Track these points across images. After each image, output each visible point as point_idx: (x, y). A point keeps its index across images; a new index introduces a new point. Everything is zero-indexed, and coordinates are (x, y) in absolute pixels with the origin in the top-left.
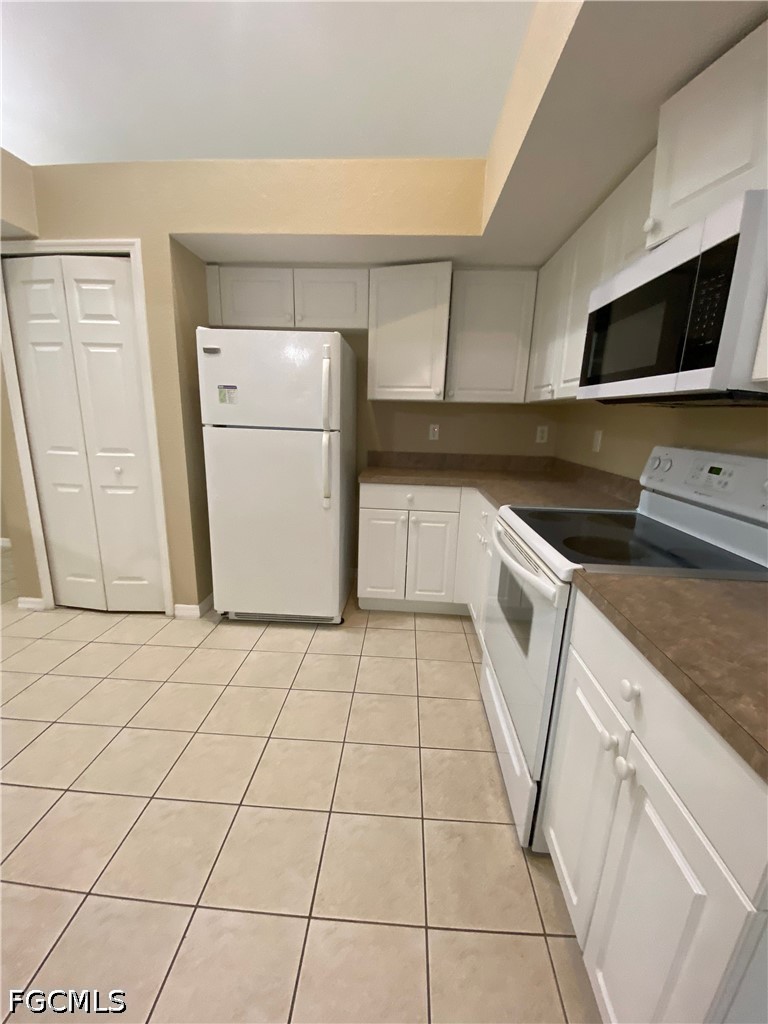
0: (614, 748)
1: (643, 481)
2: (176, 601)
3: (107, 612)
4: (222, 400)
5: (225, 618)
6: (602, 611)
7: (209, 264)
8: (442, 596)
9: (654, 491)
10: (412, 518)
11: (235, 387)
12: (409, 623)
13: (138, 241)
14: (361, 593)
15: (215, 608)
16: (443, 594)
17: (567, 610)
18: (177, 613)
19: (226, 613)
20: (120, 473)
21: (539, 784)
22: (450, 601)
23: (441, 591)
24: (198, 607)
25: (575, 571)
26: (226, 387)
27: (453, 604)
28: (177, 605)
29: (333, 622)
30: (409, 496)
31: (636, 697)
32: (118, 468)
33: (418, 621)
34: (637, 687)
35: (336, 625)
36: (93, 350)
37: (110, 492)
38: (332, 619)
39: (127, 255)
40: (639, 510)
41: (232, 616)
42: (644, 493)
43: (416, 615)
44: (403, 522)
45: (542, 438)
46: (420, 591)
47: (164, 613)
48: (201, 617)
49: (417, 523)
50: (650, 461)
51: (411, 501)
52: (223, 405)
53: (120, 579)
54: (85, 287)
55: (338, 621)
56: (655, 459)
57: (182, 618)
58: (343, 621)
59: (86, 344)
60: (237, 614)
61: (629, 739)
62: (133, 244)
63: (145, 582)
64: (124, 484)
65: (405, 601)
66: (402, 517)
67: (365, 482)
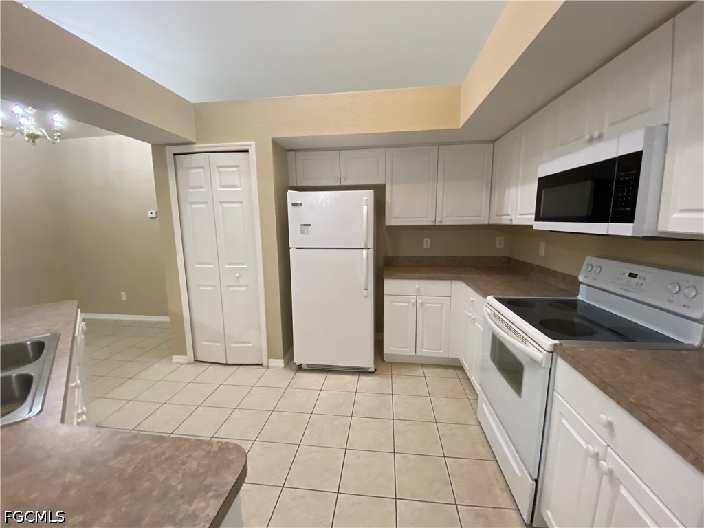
0: (596, 456)
1: (581, 278)
2: (269, 357)
3: (226, 364)
4: (302, 233)
5: (300, 368)
6: (580, 372)
7: (289, 150)
8: (440, 353)
9: (589, 285)
10: (420, 301)
11: (310, 225)
12: (420, 371)
13: (253, 143)
14: (386, 351)
15: (295, 361)
16: (442, 351)
17: (550, 369)
18: (270, 364)
19: (301, 364)
20: (238, 278)
21: (536, 481)
22: (447, 356)
23: (440, 350)
24: (283, 360)
25: (555, 345)
26: (305, 225)
27: (448, 358)
28: (270, 360)
29: (370, 370)
30: (417, 286)
31: (610, 426)
32: (237, 275)
33: (426, 370)
34: (610, 419)
35: (371, 373)
36: (225, 206)
37: (232, 289)
38: (369, 369)
39: (247, 151)
40: (580, 297)
41: (304, 367)
42: (581, 286)
43: (423, 365)
44: (414, 304)
45: (500, 244)
46: (426, 349)
47: (261, 364)
48: (285, 367)
49: (422, 304)
50: (584, 266)
51: (418, 290)
52: (303, 235)
53: (235, 343)
54: (222, 170)
55: (372, 370)
56: (588, 265)
57: (273, 368)
58: (375, 370)
59: (221, 203)
60: (308, 365)
61: (607, 450)
62: (251, 145)
63: (250, 345)
64: (241, 284)
65: (415, 356)
66: (413, 300)
67: (388, 278)
